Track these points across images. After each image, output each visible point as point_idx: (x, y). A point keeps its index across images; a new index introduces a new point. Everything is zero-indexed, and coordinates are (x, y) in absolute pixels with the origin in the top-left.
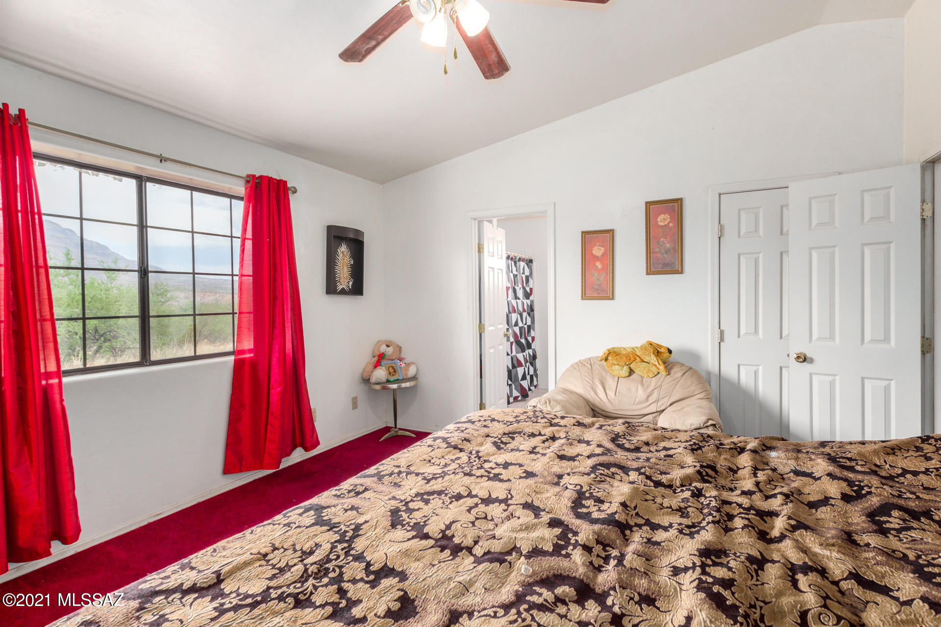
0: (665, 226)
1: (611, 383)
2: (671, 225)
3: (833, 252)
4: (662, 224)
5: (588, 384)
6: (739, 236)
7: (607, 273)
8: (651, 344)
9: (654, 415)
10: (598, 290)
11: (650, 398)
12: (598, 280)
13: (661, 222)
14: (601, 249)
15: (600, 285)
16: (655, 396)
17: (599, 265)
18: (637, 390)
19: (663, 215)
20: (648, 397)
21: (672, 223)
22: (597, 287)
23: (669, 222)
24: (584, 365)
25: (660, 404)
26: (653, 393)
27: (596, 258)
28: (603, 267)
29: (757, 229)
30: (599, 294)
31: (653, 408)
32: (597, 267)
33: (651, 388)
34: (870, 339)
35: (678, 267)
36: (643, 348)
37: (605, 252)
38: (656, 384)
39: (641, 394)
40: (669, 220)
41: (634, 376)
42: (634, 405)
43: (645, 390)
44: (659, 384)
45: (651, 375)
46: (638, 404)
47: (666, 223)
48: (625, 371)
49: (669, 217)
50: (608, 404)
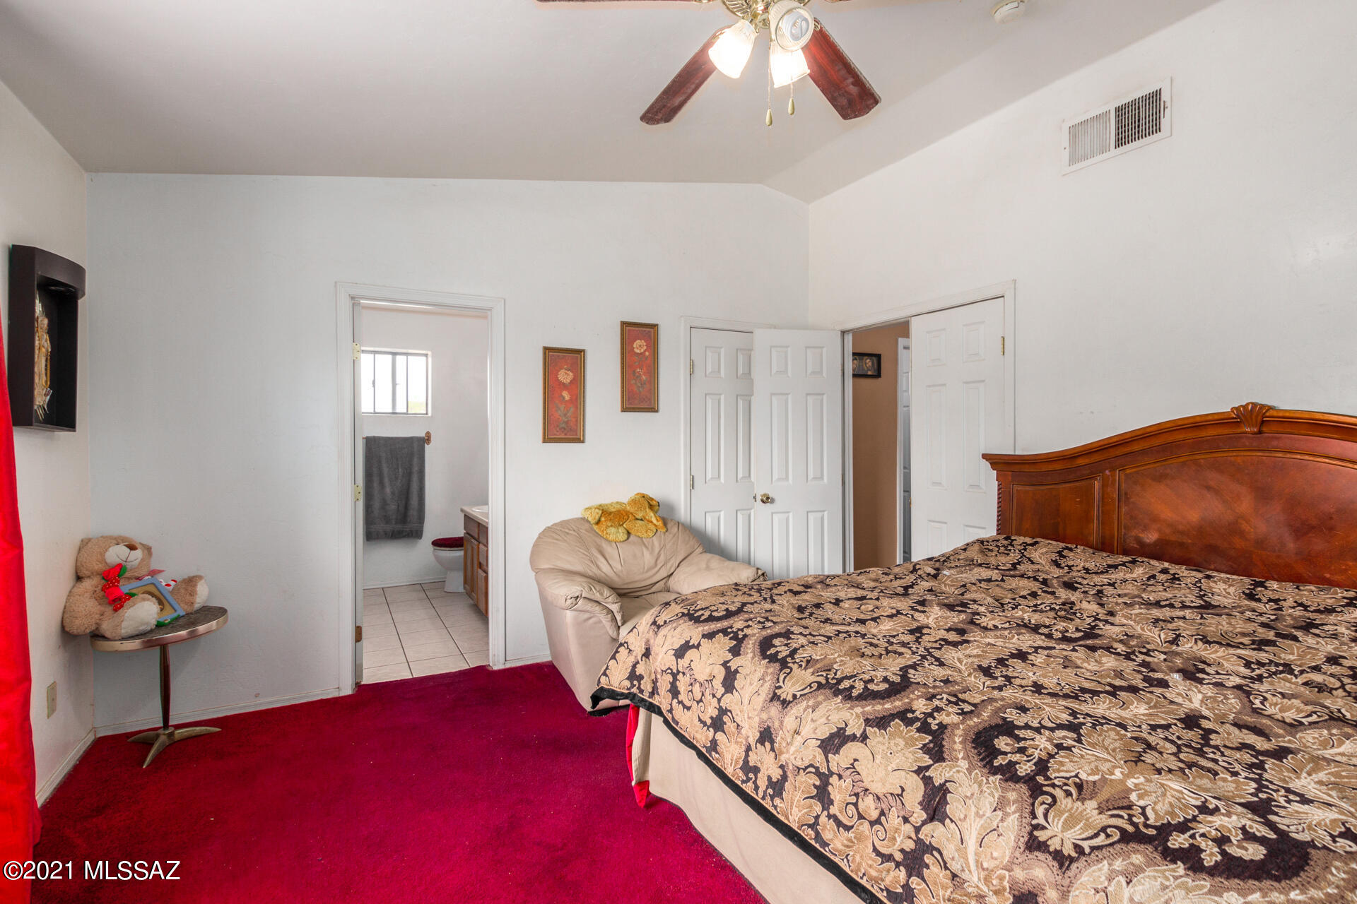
0: (641, 354)
1: (610, 550)
2: (647, 353)
3: (787, 399)
4: (638, 351)
5: (584, 556)
6: (706, 376)
7: (577, 407)
8: (644, 497)
9: (664, 581)
10: (564, 429)
11: (658, 562)
12: (565, 415)
13: (637, 348)
14: (568, 375)
15: (567, 423)
16: (662, 558)
17: (566, 395)
18: (643, 553)
19: (639, 341)
20: (656, 561)
21: (648, 351)
22: (564, 425)
23: (645, 351)
24: (568, 533)
25: (669, 565)
26: (660, 556)
27: (563, 386)
28: (571, 400)
29: (719, 371)
30: (565, 434)
31: (664, 573)
32: (564, 398)
33: (657, 550)
34: (812, 477)
35: (655, 403)
36: (634, 502)
37: (574, 379)
38: (660, 545)
39: (648, 558)
40: (645, 348)
41: (632, 538)
42: (643, 573)
43: (652, 553)
44: (662, 543)
45: (651, 534)
46: (647, 572)
47: (642, 351)
48: (622, 535)
49: (645, 344)
50: (616, 579)
